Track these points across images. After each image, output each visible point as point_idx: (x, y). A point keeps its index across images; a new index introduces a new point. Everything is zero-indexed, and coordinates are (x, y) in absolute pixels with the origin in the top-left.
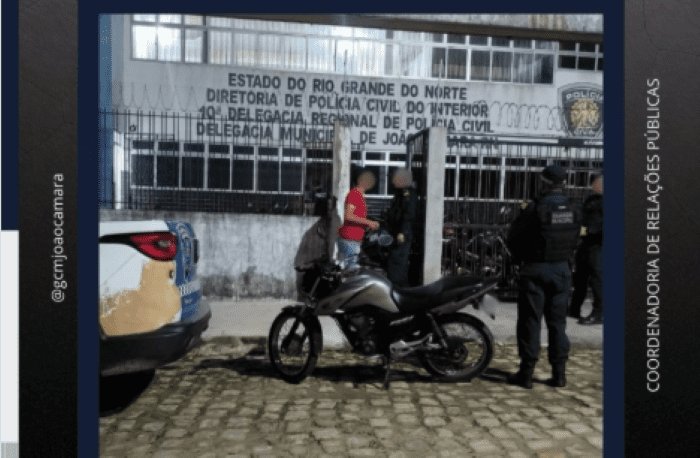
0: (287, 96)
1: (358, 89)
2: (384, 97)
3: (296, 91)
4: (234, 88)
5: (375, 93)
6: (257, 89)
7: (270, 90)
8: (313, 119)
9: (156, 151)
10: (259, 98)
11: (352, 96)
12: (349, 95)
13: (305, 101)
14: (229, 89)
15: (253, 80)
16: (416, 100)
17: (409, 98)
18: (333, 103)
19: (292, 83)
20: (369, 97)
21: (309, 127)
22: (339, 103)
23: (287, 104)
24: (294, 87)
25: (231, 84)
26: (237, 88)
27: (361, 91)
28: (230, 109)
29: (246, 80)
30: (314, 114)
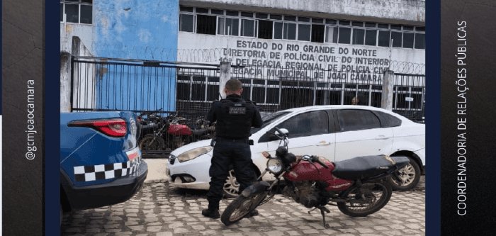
0: (271, 53)
1: (313, 50)
2: (329, 55)
3: (277, 50)
4: (240, 48)
5: (323, 52)
6: (254, 49)
7: (261, 50)
8: (287, 65)
9: (192, 82)
10: (254, 53)
11: (310, 53)
12: (307, 53)
13: (282, 56)
14: (237, 49)
15: (251, 44)
16: (347, 56)
17: (343, 55)
18: (298, 57)
19: (274, 46)
20: (319, 54)
21: (284, 70)
22: (302, 57)
23: (271, 57)
24: (275, 48)
25: (238, 46)
26: (242, 48)
27: (315, 51)
28: (237, 60)
29: (247, 44)
30: (287, 62)
